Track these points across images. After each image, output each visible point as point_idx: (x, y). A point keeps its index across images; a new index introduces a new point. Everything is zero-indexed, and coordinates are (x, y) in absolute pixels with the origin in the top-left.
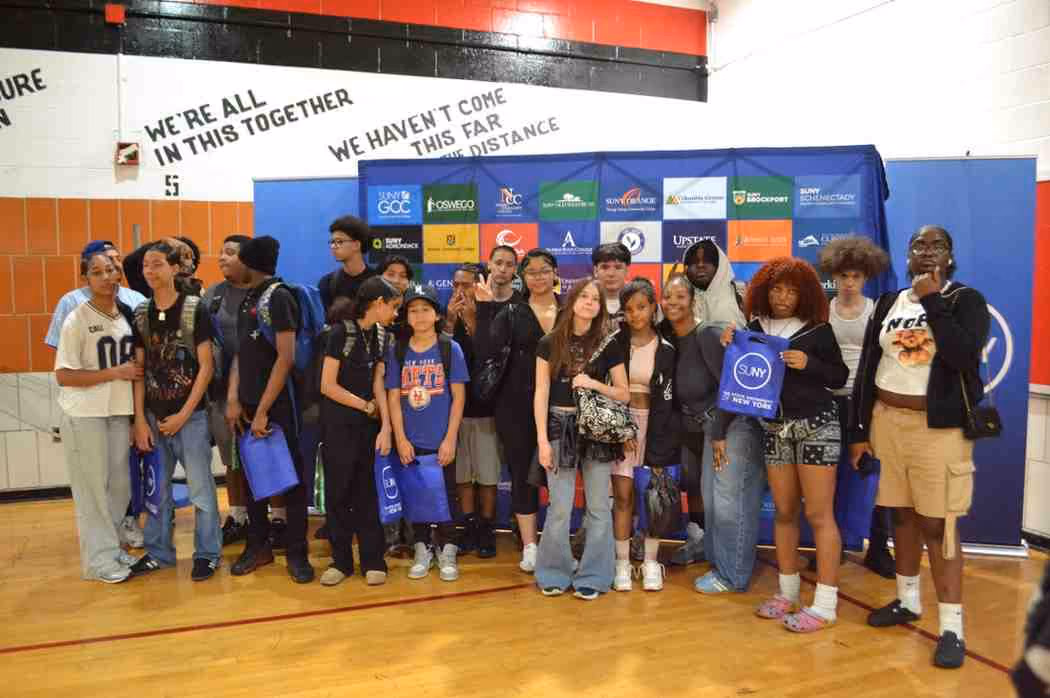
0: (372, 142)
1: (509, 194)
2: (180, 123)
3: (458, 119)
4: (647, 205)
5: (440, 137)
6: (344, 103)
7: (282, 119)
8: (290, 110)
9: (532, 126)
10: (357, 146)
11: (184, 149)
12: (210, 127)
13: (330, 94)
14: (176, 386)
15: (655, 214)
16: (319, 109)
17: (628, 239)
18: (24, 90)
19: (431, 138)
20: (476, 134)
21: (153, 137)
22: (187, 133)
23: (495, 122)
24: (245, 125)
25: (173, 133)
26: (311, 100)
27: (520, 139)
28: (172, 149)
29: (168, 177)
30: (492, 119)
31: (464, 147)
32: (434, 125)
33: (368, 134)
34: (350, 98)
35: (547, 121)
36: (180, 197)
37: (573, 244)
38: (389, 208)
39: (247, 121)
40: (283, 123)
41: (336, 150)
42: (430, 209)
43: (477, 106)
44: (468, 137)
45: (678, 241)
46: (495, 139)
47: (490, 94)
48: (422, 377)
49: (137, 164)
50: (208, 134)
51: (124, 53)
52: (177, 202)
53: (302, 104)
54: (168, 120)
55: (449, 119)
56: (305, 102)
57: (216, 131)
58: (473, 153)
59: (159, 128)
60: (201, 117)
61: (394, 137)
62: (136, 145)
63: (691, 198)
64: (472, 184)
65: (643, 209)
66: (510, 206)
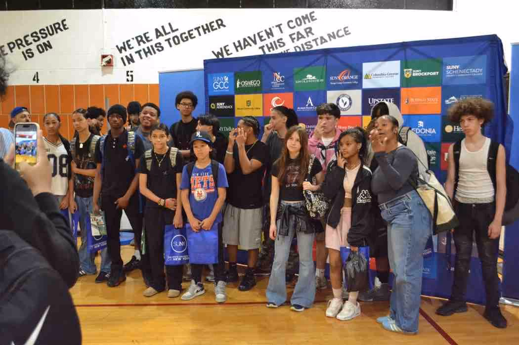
0: (236, 48)
1: (278, 76)
2: (134, 43)
3: (287, 31)
4: (352, 80)
5: (276, 42)
6: (221, 27)
7: (186, 37)
8: (191, 33)
9: (333, 33)
10: (228, 50)
11: (136, 57)
12: (148, 44)
13: (213, 22)
14: (89, 182)
15: (357, 85)
16: (207, 31)
17: (343, 101)
18: (58, 30)
19: (271, 43)
20: (298, 40)
21: (120, 51)
22: (137, 48)
23: (310, 32)
24: (167, 42)
25: (130, 48)
26: (202, 26)
27: (326, 41)
28: (130, 57)
29: (128, 72)
30: (308, 30)
31: (290, 47)
32: (273, 36)
33: (234, 43)
34: (224, 24)
35: (343, 30)
36: (134, 82)
37: (312, 105)
38: (219, 86)
39: (168, 40)
40: (187, 40)
41: (216, 53)
42: (238, 86)
43: (299, 23)
44: (293, 42)
45: (371, 102)
46: (310, 42)
47: (307, 15)
48: (202, 183)
49: (112, 66)
50: (148, 48)
51: (105, 8)
52: (132, 85)
53: (197, 29)
54: (128, 42)
55: (282, 32)
56: (199, 27)
57: (152, 46)
58: (296, 50)
59: (123, 46)
60: (144, 39)
61: (249, 44)
62: (111, 55)
63: (378, 75)
64: (259, 71)
65: (350, 83)
66: (278, 83)
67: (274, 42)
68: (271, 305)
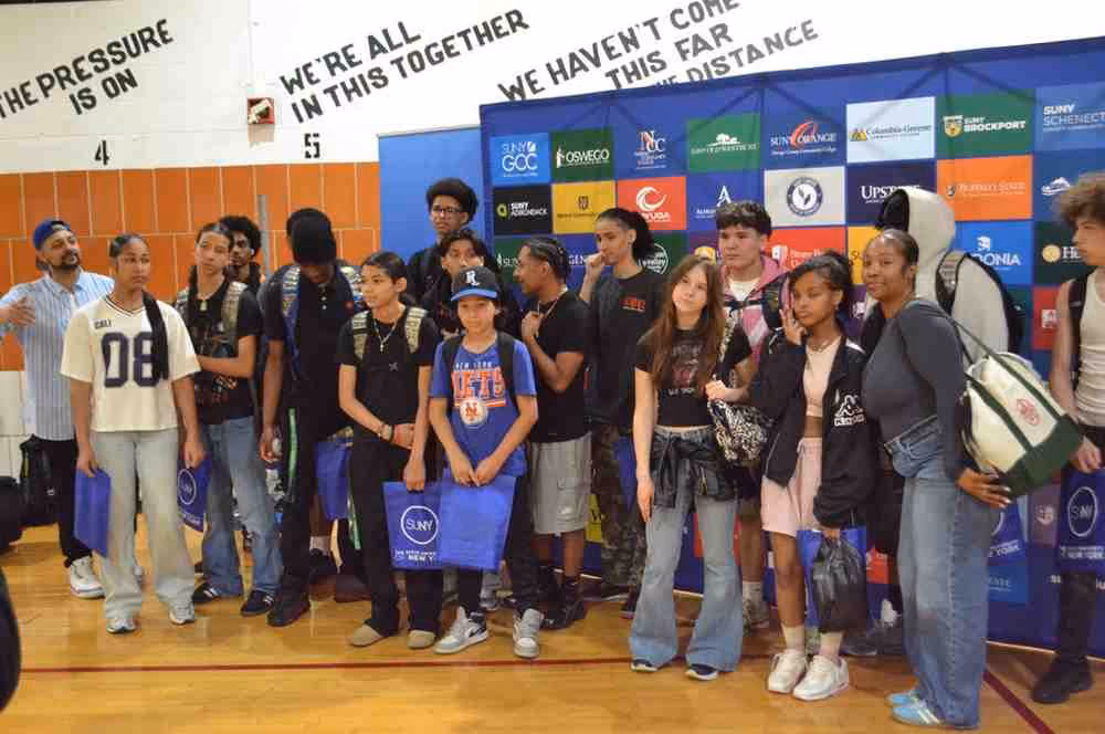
0: (553, 75)
1: (650, 139)
2: (320, 70)
3: (670, 34)
4: (823, 144)
5: (646, 60)
6: (518, 28)
7: (439, 55)
8: (449, 43)
9: (777, 36)
10: (535, 82)
11: (325, 101)
12: (353, 72)
13: (500, 18)
14: (220, 389)
15: (835, 156)
16: (485, 39)
17: (801, 194)
18: (150, 45)
19: (633, 64)
20: (695, 54)
21: (290, 89)
22: (327, 80)
23: (723, 35)
24: (395, 66)
25: (311, 82)
26: (476, 29)
27: (760, 55)
28: (312, 103)
29: (307, 136)
30: (718, 31)
31: (678, 71)
32: (637, 46)
33: (548, 65)
34: (524, 21)
35: (799, 29)
36: (323, 159)
37: (729, 201)
38: (515, 164)
39: (398, 62)
40: (442, 59)
41: (508, 89)
42: (559, 164)
43: (697, 15)
44: (684, 58)
45: (867, 194)
46: (723, 58)
48: (477, 385)
49: (272, 123)
50: (353, 80)
52: (317, 165)
53: (464, 34)
54: (306, 67)
55: (658, 37)
56: (468, 31)
57: (361, 76)
58: (691, 77)
59: (296, 78)
60: (343, 61)
61: (583, 67)
62: (269, 99)
63: (883, 131)
64: (606, 128)
65: (818, 150)
66: (651, 154)
67: (641, 60)
68: (642, 667)
